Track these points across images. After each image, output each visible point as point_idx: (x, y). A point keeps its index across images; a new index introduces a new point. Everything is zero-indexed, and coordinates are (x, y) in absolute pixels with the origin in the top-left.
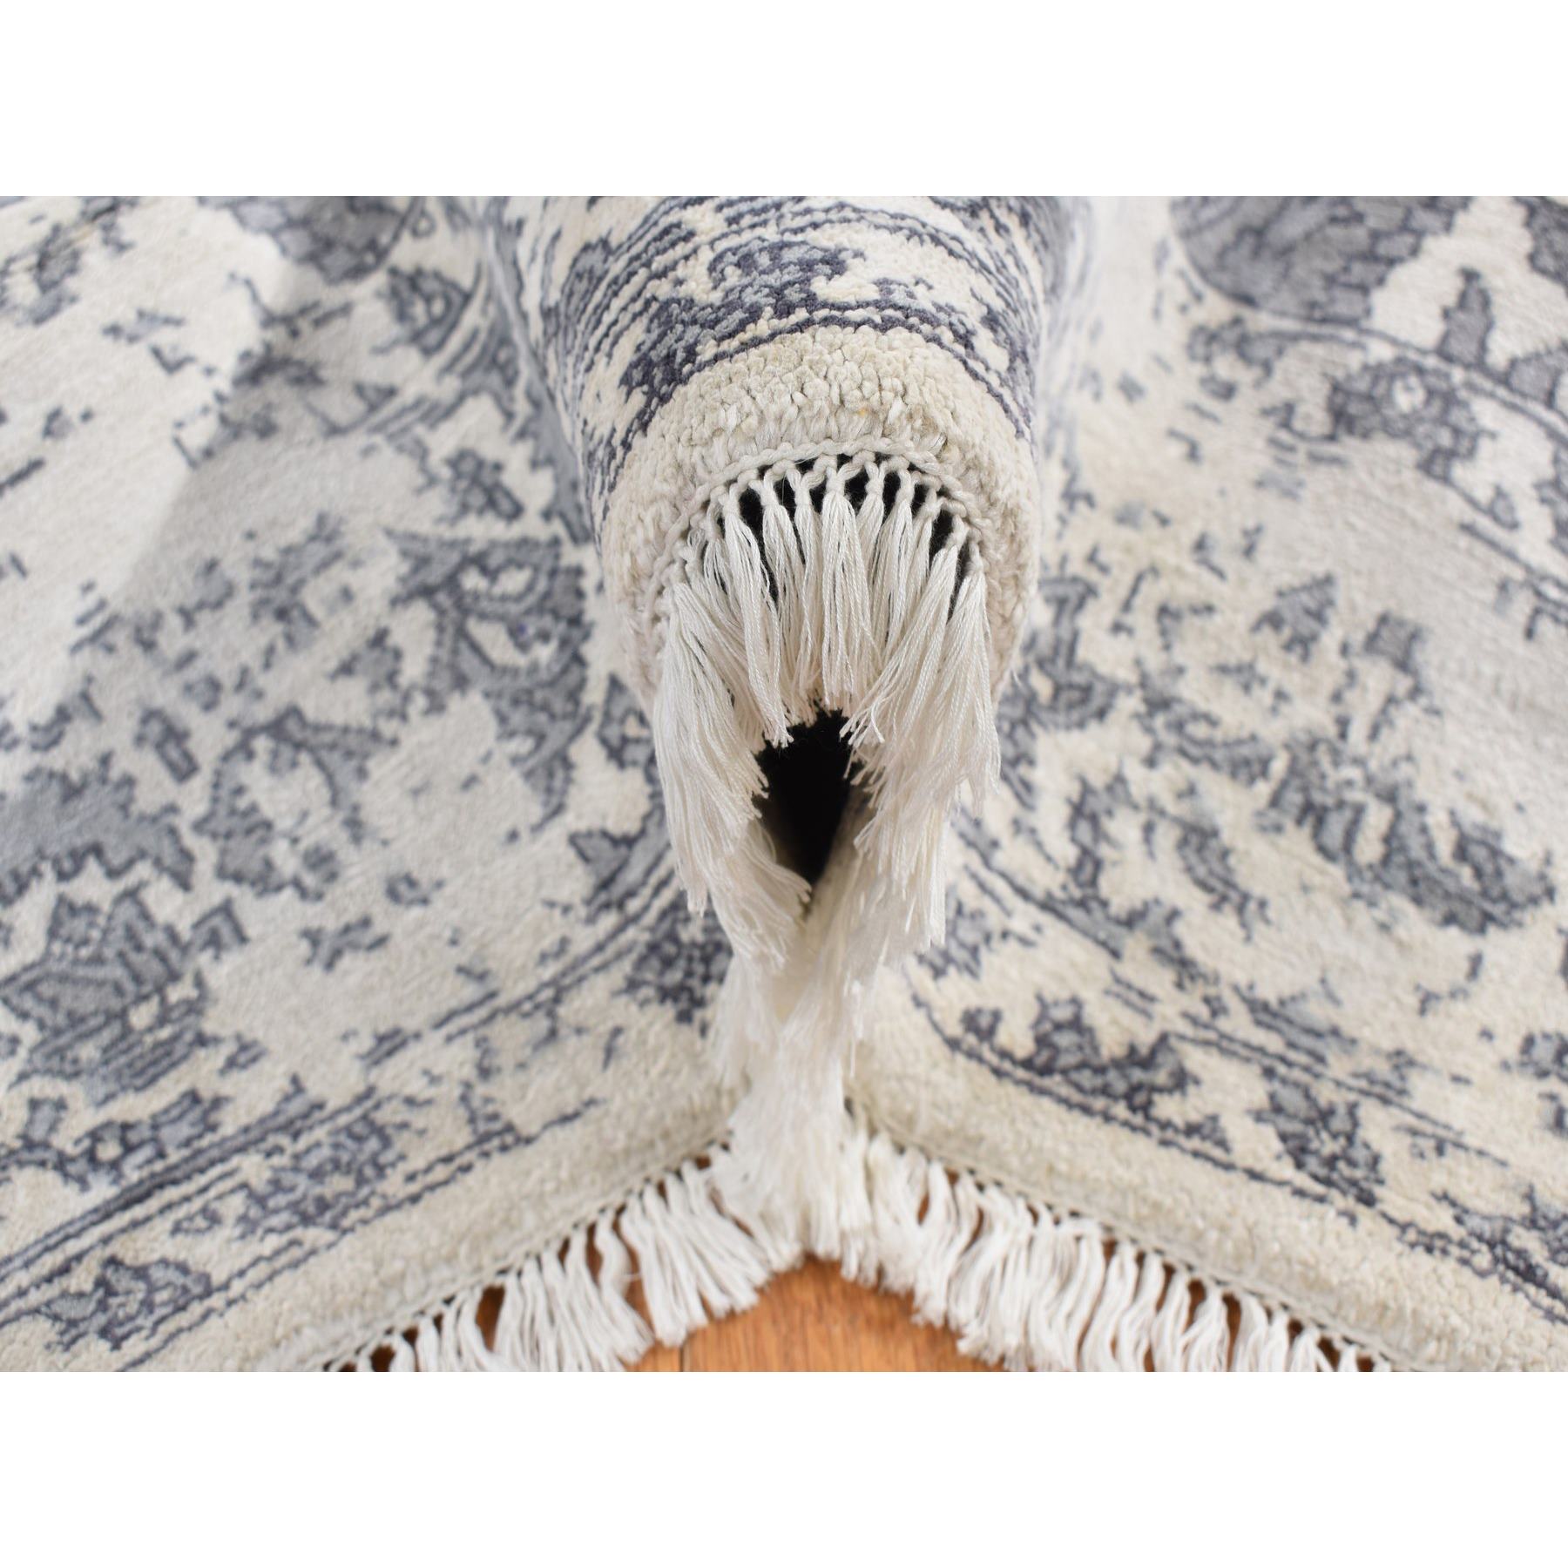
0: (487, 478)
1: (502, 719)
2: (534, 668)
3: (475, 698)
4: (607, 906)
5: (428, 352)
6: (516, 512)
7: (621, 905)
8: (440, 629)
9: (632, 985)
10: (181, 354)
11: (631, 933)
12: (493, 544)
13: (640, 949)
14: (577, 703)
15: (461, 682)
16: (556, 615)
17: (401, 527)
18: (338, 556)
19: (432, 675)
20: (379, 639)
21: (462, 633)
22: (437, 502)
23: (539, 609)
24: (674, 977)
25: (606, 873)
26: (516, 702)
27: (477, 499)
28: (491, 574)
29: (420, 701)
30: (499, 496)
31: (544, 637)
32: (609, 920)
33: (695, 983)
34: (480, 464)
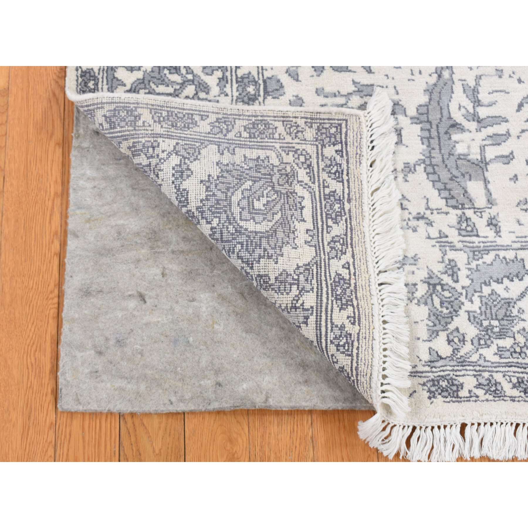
0: (455, 269)
1: (429, 316)
2: (442, 312)
3: (426, 308)
4: (429, 366)
5: (460, 234)
6: (457, 281)
7: (432, 368)
8: (427, 292)
9: (424, 384)
10: (406, 207)
11: (430, 374)
12: (447, 284)
13: (430, 379)
14: (446, 326)
15: (426, 304)
16: (452, 307)
17: (430, 268)
18: (415, 265)
19: (421, 298)
20: (415, 285)
21: (431, 295)
22: (441, 267)
23: (449, 303)
24: (433, 389)
25: (433, 360)
26: (434, 315)
27: (450, 272)
28: (443, 290)
29: (416, 301)
30: (455, 275)
31: (447, 309)
32: (427, 369)
33: (437, 393)
34: (456, 266)
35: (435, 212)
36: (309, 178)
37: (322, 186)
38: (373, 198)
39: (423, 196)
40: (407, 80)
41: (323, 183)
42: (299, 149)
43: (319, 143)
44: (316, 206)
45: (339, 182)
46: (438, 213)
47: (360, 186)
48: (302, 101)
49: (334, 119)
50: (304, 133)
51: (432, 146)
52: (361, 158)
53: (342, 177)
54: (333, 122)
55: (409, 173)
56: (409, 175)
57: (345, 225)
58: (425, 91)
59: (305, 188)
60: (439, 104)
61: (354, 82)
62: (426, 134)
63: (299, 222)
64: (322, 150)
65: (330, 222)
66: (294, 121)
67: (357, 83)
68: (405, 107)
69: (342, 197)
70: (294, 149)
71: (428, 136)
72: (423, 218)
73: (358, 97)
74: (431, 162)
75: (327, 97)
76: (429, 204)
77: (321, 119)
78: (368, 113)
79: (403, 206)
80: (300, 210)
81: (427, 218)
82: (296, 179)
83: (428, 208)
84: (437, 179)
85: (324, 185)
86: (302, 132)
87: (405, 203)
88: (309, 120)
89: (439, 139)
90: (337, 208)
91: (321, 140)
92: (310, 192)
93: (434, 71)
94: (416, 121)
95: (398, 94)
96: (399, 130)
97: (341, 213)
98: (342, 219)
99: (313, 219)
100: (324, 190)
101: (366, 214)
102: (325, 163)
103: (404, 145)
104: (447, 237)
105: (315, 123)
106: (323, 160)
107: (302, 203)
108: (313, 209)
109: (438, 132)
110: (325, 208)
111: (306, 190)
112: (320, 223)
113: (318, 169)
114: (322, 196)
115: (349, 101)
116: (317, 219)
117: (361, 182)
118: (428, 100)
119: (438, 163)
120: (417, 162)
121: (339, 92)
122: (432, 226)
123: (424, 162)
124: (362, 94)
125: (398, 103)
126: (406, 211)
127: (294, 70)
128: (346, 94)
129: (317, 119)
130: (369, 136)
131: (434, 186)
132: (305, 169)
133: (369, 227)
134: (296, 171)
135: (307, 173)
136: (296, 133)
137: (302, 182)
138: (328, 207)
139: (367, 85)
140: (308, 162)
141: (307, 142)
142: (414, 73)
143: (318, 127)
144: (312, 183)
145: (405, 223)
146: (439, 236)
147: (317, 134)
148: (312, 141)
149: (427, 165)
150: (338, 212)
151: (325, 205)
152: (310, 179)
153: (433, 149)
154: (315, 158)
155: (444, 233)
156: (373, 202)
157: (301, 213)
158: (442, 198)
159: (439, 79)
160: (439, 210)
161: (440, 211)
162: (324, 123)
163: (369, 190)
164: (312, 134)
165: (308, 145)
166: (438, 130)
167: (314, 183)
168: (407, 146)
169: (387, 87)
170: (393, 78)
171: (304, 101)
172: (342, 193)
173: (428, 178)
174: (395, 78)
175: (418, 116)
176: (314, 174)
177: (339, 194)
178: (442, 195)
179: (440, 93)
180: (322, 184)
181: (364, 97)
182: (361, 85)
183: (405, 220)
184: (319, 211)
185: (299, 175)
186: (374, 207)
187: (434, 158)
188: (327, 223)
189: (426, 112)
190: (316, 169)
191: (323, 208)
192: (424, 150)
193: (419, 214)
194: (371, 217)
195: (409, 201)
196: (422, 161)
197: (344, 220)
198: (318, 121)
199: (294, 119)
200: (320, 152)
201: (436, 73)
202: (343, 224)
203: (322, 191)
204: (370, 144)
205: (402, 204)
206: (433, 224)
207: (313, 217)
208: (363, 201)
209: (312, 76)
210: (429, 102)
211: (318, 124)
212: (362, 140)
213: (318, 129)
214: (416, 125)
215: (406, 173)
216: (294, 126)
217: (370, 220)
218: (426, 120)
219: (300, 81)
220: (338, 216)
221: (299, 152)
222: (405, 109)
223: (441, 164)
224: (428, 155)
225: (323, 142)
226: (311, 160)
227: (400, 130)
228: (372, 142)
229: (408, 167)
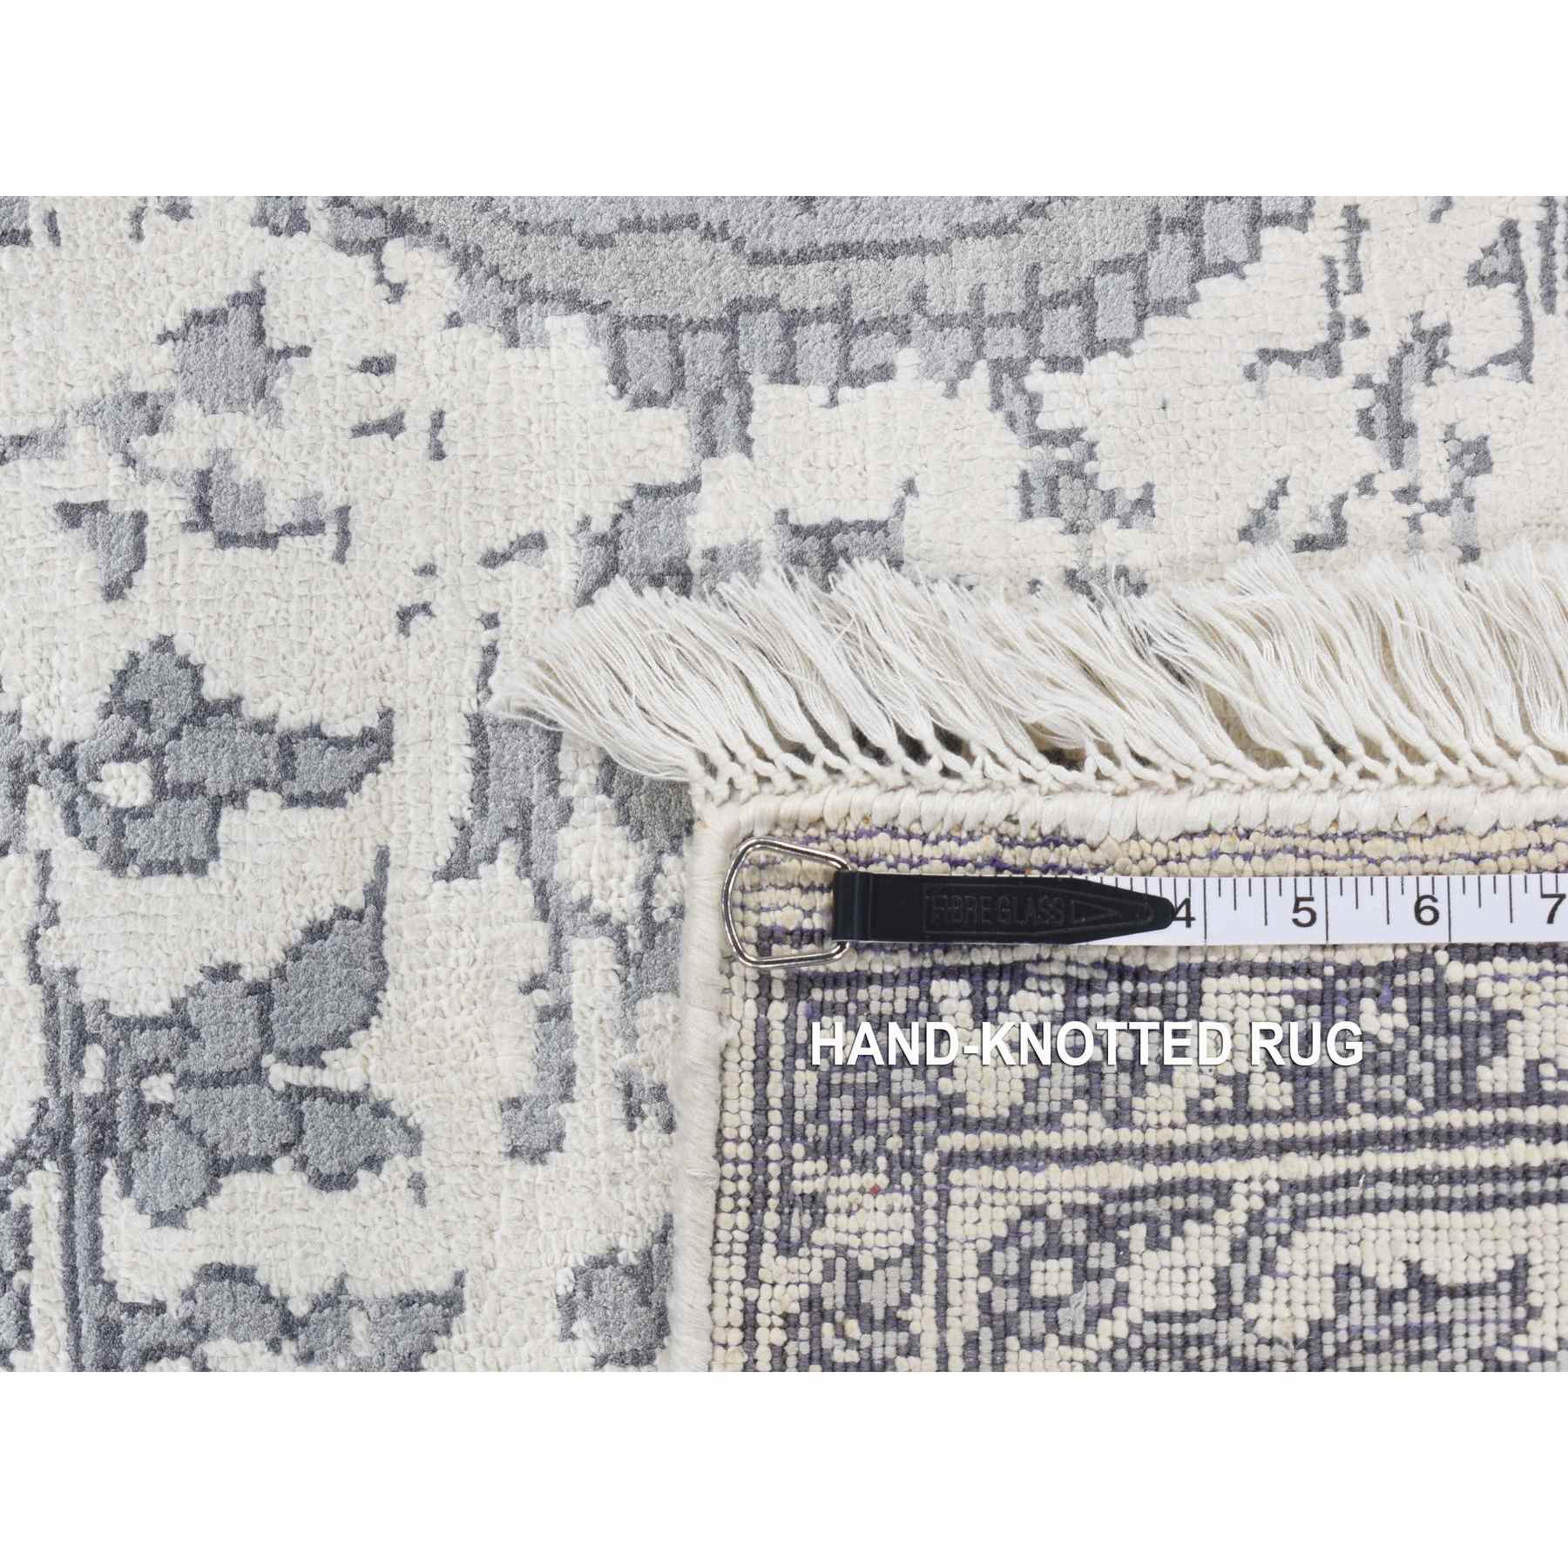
35: (1350, 306)
36: (1191, 1226)
37: (1240, 1132)
38: (1295, 757)
39: (1249, 388)
40: (435, 466)
41: (1217, 1117)
42: (985, 1301)
43: (930, 1144)
44: (1393, 1177)
45: (1196, 997)
46: (1357, 287)
47: (1224, 844)
48: (599, 1263)
49: (763, 1027)
50: (866, 1263)
51: (900, 309)
52: (1024, 832)
53: (1164, 977)
54: (778, 1035)
55: (1090, 482)
56: (1105, 483)
57: (1501, 964)
58: (514, 341)
59: (1268, 1262)
60: (604, 241)
61: (457, 868)
62: (818, 342)
63: (1533, 1313)
64: (978, 1125)
65: (1503, 1075)
66: (779, 1337)
67: (464, 845)
68: (629, 494)
69: (1301, 984)
70: (986, 1334)
71: (829, 328)
72: (1391, 396)
73: (565, 836)
74: (1009, 319)
75: (568, 1075)
76: (1296, 345)
77: (760, 1134)
78: (712, 771)
79: (1315, 529)
80: (1444, 1303)
81: (1396, 365)
82: (1207, 1326)
83: (1328, 357)
84: (1128, 279)
85: (1234, 1118)
86: (856, 1275)
87: (1294, 518)
88: (771, 1219)
89: (847, 250)
90: (1386, 1019)
91: (906, 1132)
92: (1298, 1219)
93: (365, 261)
94: (726, 415)
95: (537, 542)
96: (794, 544)
97: (1420, 991)
98: (1466, 988)
99: (1497, 1200)
100: (1267, 1115)
101: (1408, 804)
102: (1067, 1106)
103: (900, 508)
104: (1510, 231)
105: (786, 1175)
106: (1051, 1121)
107: (1384, 1283)
108: (1420, 1205)
109: (803, 257)
110: (1395, 1109)
111: (1282, 1253)
112: (1519, 1152)
113: (1117, 1153)
114: (1315, 1129)
115: (598, 905)
116: (1495, 1174)
117: (1191, 836)
118: (579, 320)
119: (1018, 271)
120: (1011, 420)
121: (534, 983)
122: (1444, 331)
123: (1008, 370)
124: (544, 809)
125: (601, 540)
126: (1351, 509)
127: (375, 1325)
128: (543, 930)
129: (759, 1161)
130: (871, 765)
131: (1172, 307)
132: (1123, 1256)
133: (1490, 788)
134: (1150, 1328)
135: (1155, 1242)
136: (869, 1325)
137: (1222, 1284)
138: (1392, 1087)
139: (480, 767)
140: (1075, 1232)
141: (930, 1234)
142: (385, 413)
143: (814, 1152)
144: (1224, 1203)
145: (1428, 520)
146: (1508, 288)
147: (863, 1164)
148: (919, 1201)
149: (1034, 351)
150: (1414, 1015)
151: (1377, 1108)
152: (1201, 1216)
153: (918, 298)
154: (1040, 1180)
155: (1489, 251)
156: (1324, 753)
157: (1467, 1291)
158: (1255, 254)
159: (426, 229)
160: (1334, 276)
161: (1343, 270)
162: (789, 1109)
163: (1239, 779)
164: (868, 1200)
165: (954, 1230)
166: (786, 258)
167: (1221, 1192)
168: (910, 487)
169: (491, 621)
170: (428, 570)
171: (599, 1248)
172: (1275, 984)
173: (1123, 346)
174: (425, 559)
175: (693, 401)
176: (1160, 1190)
177: (1288, 1001)
178: (1238, 253)
179: (522, 228)
180: (1225, 1131)
181: (564, 790)
182: (483, 812)
183: (1414, 522)
184: (1424, 1157)
185: (1178, 1306)
186: (1356, 748)
187: (978, 296)
188: (1508, 1100)
189: (662, 335)
190: (1124, 1175)
191: (1400, 1122)
192: (930, 369)
193: (1366, 421)
194: (1425, 773)
195: (1282, 488)
196: (1008, 386)
197: (1471, 970)
198: (774, 1151)
199: (762, 1335)
200: (991, 1140)
201: (375, 247)
202: (1498, 978)
203: (1273, 1131)
204: (934, 765)
205: (1307, 544)
206: (1427, 324)
207: (1479, 1204)
208: (1319, 827)
209: (418, 1184)
210: (594, 311)
211: (798, 1150)
212: (903, 823)
213: (831, 1150)
214: (754, 418)
215: (1096, 506)
216: (815, 1337)
217: (1440, 773)
218: (720, 340)
219: (459, 1280)
220: (1442, 1012)
221: (1006, 1300)
222: (641, 490)
223: (1022, 249)
224: (961, 338)
225: (922, 1114)
226: (1054, 1212)
227: (797, 530)
228: (916, 750)
229: (1053, 484)
